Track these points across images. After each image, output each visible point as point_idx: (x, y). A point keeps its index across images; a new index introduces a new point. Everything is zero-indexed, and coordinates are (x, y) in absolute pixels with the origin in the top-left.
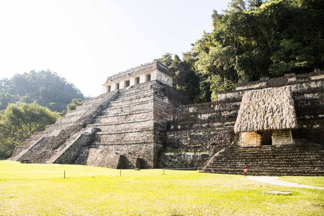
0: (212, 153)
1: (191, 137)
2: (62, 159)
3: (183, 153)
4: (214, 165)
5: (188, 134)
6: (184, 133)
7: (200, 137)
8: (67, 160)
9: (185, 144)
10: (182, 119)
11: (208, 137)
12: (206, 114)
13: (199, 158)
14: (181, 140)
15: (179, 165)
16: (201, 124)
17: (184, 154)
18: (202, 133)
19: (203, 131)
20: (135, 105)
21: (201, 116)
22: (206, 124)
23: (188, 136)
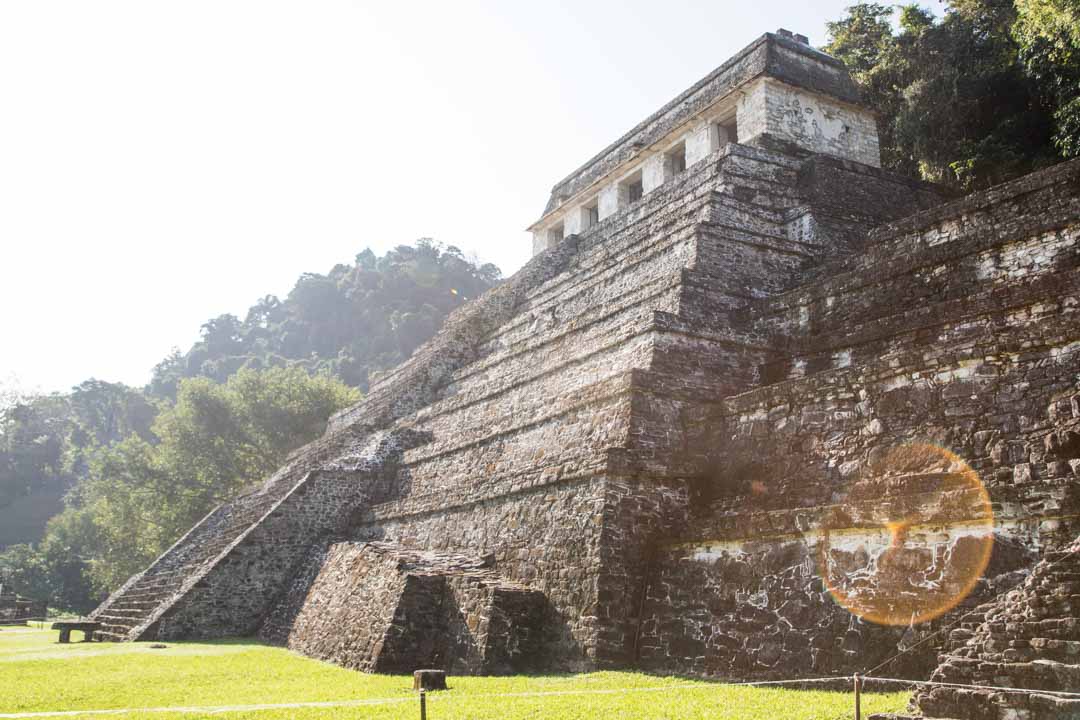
0: (1050, 525)
1: (885, 409)
2: (198, 615)
3: (811, 539)
4: (1036, 642)
5: (862, 393)
6: (837, 384)
7: (961, 402)
8: (225, 615)
9: (846, 468)
10: (867, 305)
11: (1025, 392)
12: (1040, 237)
13: (934, 576)
14: (815, 442)
15: (779, 638)
16: (1000, 315)
17: (820, 544)
18: (975, 363)
19: (980, 352)
20: (613, 279)
21: (998, 260)
22: (1038, 309)
23: (862, 406)
